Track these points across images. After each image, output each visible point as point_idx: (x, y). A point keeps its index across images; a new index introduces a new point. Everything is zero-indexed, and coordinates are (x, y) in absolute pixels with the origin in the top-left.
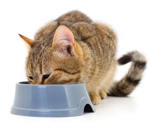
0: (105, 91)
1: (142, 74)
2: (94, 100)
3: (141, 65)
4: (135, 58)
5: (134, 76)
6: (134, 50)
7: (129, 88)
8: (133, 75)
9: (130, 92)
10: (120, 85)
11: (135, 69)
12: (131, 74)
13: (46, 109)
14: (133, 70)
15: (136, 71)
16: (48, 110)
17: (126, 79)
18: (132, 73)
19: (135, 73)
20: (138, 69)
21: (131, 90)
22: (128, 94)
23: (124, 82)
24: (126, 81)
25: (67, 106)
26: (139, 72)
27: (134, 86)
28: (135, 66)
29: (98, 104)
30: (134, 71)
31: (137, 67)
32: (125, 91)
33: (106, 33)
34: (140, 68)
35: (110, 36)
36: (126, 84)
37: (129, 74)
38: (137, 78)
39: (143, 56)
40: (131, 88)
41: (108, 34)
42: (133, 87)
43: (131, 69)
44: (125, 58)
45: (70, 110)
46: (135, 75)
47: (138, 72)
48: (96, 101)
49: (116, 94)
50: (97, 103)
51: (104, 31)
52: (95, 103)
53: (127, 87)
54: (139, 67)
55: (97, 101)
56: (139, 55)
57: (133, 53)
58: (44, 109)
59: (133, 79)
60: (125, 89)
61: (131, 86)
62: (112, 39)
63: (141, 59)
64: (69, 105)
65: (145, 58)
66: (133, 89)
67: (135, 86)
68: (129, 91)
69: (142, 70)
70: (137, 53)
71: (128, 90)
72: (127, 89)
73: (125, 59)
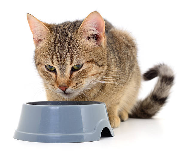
0: (126, 112)
1: (169, 91)
2: (113, 123)
3: (168, 80)
4: (162, 72)
5: (161, 94)
6: (162, 63)
7: (155, 108)
8: (159, 92)
9: (156, 112)
10: (145, 104)
11: (161, 85)
12: (156, 91)
13: (57, 133)
14: (159, 86)
15: (162, 87)
16: (58, 135)
17: (152, 97)
18: (158, 89)
19: (162, 90)
20: (165, 85)
21: (157, 110)
22: (154, 115)
23: (149, 100)
24: (151, 99)
25: (81, 130)
26: (166, 89)
27: (159, 105)
28: (162, 81)
29: (118, 127)
30: (160, 88)
31: (163, 83)
32: (149, 112)
33: (124, 40)
34: (168, 84)
35: (129, 45)
36: (152, 103)
37: (155, 91)
38: (164, 96)
39: (170, 70)
40: (156, 108)
41: (126, 42)
42: (159, 107)
43: (157, 85)
44: (152, 72)
45: (85, 134)
46: (161, 92)
47: (164, 89)
48: (114, 124)
49: (139, 116)
50: (116, 126)
51: (122, 39)
52: (114, 126)
53: (152, 106)
54: (166, 83)
55: (116, 124)
56: (166, 69)
57: (160, 66)
58: (55, 133)
59: (159, 97)
60: (150, 108)
61: (156, 105)
62: (131, 48)
63: (168, 74)
64: (84, 129)
65: (172, 72)
66: (159, 109)
67: (161, 106)
68: (154, 112)
69: (169, 86)
70: (164, 66)
71: (153, 110)
72: (152, 108)
73: (151, 74)
